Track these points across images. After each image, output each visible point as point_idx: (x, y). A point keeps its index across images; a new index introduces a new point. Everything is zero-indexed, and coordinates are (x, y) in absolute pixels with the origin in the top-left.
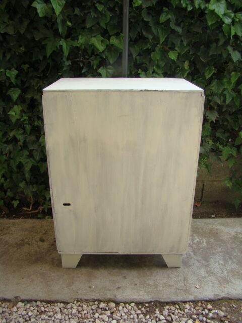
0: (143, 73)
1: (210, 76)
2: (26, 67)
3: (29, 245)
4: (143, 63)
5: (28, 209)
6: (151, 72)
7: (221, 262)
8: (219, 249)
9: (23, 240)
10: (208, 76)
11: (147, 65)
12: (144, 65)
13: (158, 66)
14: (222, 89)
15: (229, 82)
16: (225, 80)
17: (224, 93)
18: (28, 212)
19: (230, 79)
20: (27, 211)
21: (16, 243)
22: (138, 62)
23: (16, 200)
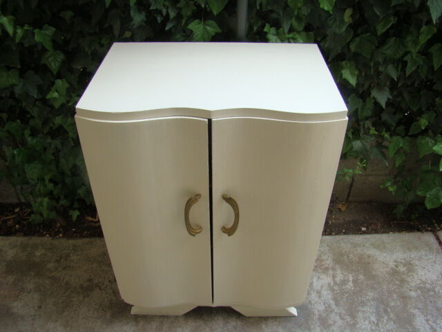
0: (273, 30)
1: (384, 30)
2: (68, 15)
3: (100, 288)
4: (272, 11)
5: (93, 219)
6: (286, 31)
7: (373, 319)
8: (371, 294)
9: (90, 280)
10: (381, 30)
11: (279, 15)
12: (274, 16)
13: (299, 19)
14: (401, 53)
15: (416, 42)
16: (409, 38)
17: (405, 59)
18: (94, 224)
19: (418, 37)
20: (92, 221)
21: (81, 286)
22: (264, 10)
23: (74, 209)
